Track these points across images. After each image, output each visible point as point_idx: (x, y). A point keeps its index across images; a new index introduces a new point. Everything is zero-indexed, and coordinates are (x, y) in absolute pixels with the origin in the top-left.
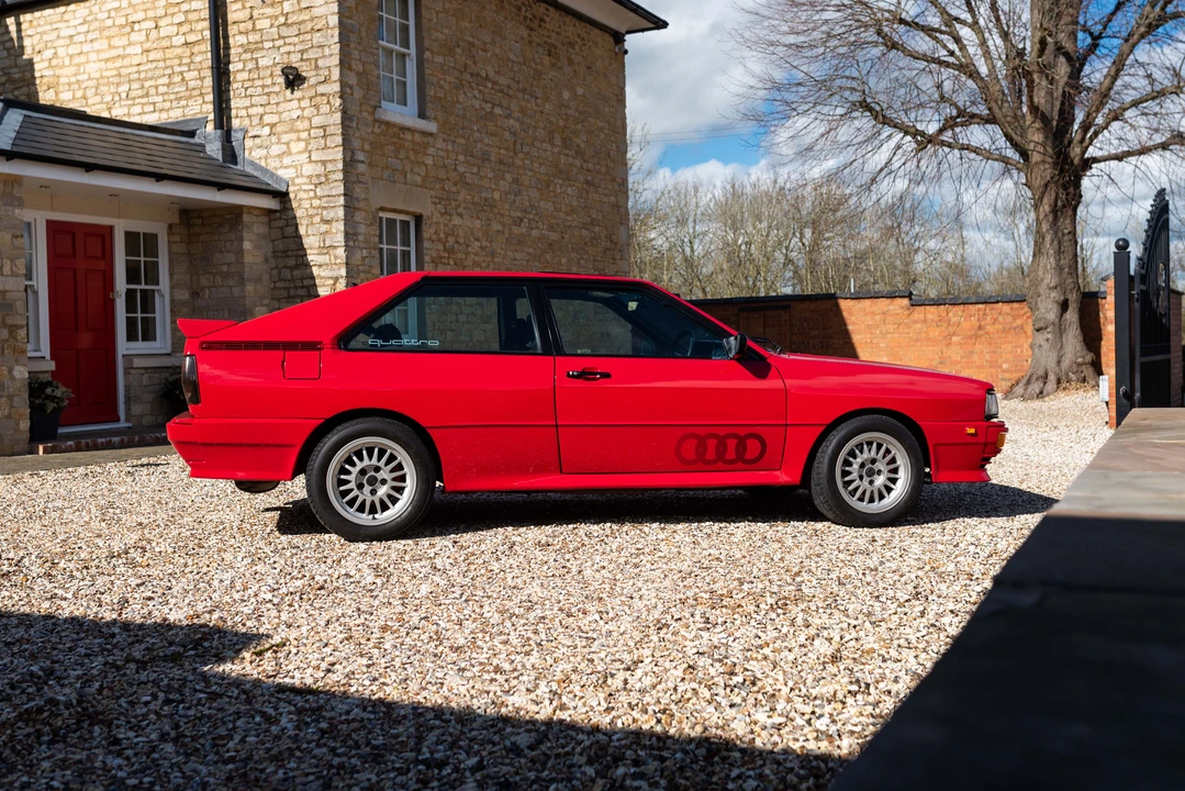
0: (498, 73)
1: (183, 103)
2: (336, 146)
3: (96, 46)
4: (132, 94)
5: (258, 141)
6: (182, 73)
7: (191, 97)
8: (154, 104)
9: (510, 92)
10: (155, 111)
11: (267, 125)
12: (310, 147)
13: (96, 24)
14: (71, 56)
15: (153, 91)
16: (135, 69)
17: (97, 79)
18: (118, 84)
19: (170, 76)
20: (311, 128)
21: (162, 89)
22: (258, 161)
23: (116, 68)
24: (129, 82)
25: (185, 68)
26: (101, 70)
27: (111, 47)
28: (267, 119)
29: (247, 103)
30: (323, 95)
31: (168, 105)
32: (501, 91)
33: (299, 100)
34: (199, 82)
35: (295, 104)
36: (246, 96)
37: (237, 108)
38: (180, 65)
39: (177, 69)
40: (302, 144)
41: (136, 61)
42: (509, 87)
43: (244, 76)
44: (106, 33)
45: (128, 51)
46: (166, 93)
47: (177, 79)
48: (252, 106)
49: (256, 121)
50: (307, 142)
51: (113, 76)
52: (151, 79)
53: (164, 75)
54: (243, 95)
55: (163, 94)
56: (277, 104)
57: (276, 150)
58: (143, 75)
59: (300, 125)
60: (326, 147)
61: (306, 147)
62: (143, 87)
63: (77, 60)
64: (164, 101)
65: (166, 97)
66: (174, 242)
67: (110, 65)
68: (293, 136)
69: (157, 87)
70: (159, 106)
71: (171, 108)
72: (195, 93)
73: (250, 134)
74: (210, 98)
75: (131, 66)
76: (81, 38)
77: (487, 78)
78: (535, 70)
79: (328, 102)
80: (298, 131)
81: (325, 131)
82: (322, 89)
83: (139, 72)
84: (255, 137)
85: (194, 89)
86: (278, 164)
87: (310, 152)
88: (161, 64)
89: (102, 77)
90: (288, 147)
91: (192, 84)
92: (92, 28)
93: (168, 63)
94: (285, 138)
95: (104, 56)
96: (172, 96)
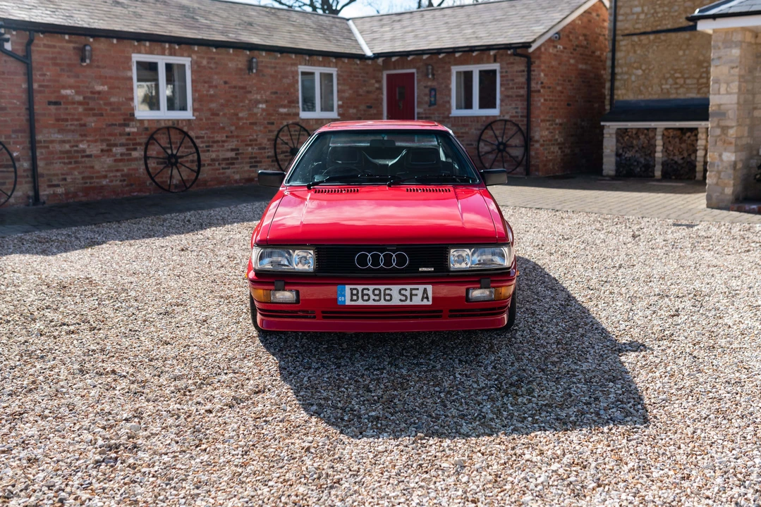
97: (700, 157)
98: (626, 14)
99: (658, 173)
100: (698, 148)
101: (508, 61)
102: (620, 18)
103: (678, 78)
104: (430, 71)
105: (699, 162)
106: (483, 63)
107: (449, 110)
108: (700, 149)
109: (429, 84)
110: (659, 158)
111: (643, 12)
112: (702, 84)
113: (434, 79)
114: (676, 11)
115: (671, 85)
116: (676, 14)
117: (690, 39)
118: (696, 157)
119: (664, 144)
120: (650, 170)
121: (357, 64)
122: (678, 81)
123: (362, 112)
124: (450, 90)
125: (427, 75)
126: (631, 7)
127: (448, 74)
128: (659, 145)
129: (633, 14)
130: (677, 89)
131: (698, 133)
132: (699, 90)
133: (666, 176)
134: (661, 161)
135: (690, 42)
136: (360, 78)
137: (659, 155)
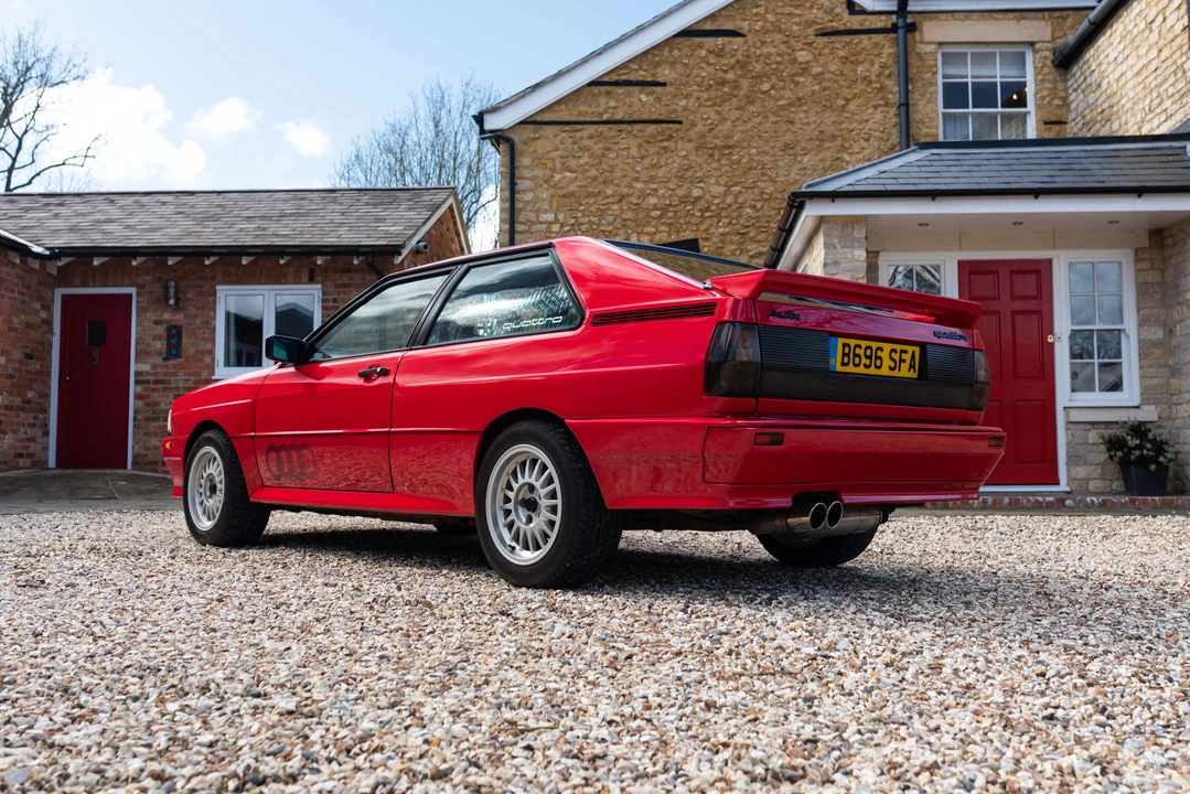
1: (1184, 101)
3: (1130, 61)
4: (1153, 105)
6: (1182, 66)
7: (1188, 90)
8: (1166, 110)
10: (1166, 120)
13: (1129, 37)
14: (1118, 80)
15: (1165, 97)
16: (1154, 75)
17: (1133, 98)
18: (1144, 98)
19: (1175, 72)
21: (1171, 90)
23: (1143, 81)
24: (1150, 92)
25: (1185, 59)
26: (1134, 87)
27: (1138, 58)
31: (1175, 107)
38: (1181, 56)
39: (1180, 62)
41: (1154, 66)
44: (1136, 44)
45: (1149, 57)
46: (1173, 95)
47: (1180, 74)
51: (1141, 91)
52: (1164, 82)
53: (1171, 74)
58: (1159, 81)
62: (1159, 94)
63: (1121, 84)
64: (1172, 104)
65: (1173, 99)
66: (1140, 270)
67: (1140, 78)
69: (1166, 90)
70: (1170, 112)
71: (1176, 111)
75: (1151, 73)
76: (1120, 59)
83: (1156, 78)
88: (1170, 62)
89: (1135, 95)
91: (1188, 75)
92: (1127, 43)
95: (1135, 70)
96: (1177, 96)
98: (530, 223)
101: (339, 282)
102: (519, 227)
104: (172, 291)
106: (286, 283)
107: (211, 368)
109: (166, 316)
111: (556, 221)
113: (177, 307)
114: (609, 224)
116: (610, 228)
121: (14, 264)
123: (16, 365)
124: (213, 330)
125: (167, 299)
126: (538, 212)
127: (211, 299)
129: (541, 223)
136: (16, 295)
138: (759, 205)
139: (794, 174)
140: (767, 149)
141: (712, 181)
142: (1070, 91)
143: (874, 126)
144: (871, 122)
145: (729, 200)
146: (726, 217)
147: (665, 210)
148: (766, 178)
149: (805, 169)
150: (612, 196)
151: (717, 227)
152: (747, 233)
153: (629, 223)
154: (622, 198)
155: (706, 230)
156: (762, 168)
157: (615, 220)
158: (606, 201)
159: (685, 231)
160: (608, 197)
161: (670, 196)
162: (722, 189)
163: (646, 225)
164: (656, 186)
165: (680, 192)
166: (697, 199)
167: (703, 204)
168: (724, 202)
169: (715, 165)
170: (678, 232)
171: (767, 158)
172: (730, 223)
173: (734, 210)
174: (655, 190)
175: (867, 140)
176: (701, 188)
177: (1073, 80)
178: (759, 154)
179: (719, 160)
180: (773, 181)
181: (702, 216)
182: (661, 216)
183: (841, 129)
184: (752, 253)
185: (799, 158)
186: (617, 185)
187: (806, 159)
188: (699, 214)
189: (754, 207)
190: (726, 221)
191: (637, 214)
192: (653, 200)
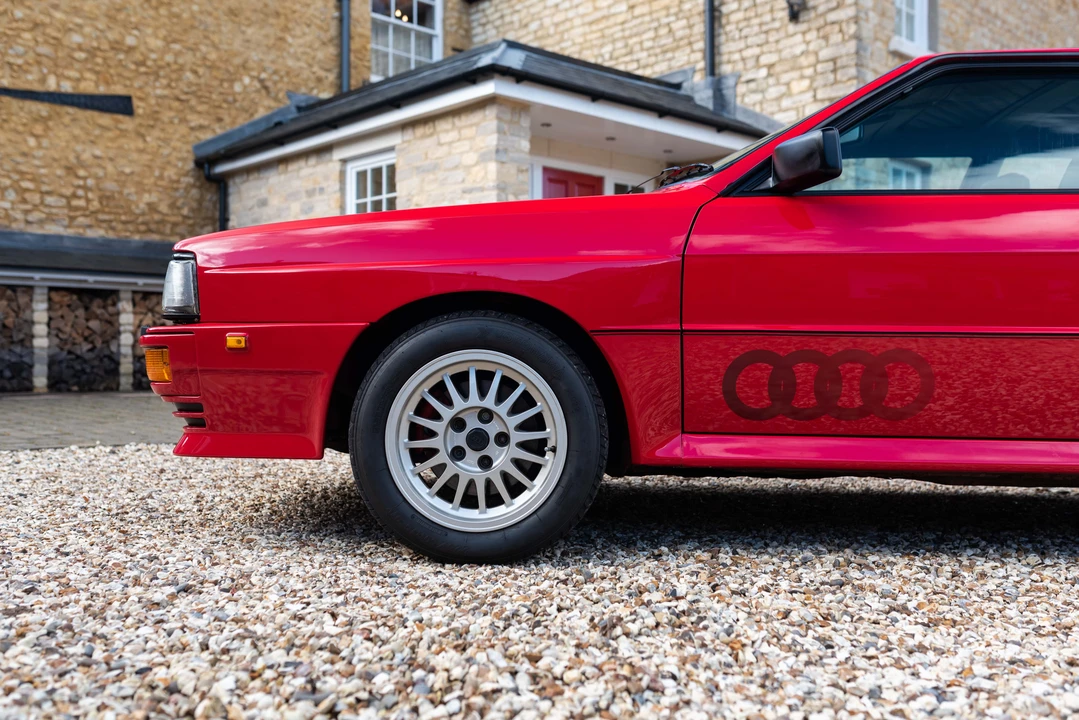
0: (1007, 10)
1: (669, 55)
2: (849, 79)
3: (581, 10)
4: (616, 54)
5: (752, 85)
6: (668, 24)
7: (678, 47)
8: (638, 61)
9: (1019, 33)
11: (765, 66)
12: (815, 85)
14: (557, 25)
15: (637, 48)
16: (619, 27)
17: (581, 44)
18: (602, 46)
19: (656, 29)
20: (818, 62)
21: (648, 44)
22: (751, 108)
23: (601, 30)
24: (614, 41)
25: (672, 18)
26: (585, 34)
27: (596, 9)
28: (764, 60)
29: (742, 45)
30: (833, 23)
31: (653, 59)
32: (1009, 31)
33: (804, 33)
34: (687, 31)
35: (799, 38)
36: (740, 38)
37: (730, 53)
38: (668, 16)
39: (665, 21)
40: (806, 83)
41: (620, 19)
42: (1017, 27)
43: (740, 15)
45: (613, 10)
46: (652, 48)
47: (663, 31)
48: (747, 47)
49: (751, 63)
50: (812, 79)
51: (597, 39)
52: (636, 35)
53: (650, 29)
54: (737, 36)
55: (648, 49)
56: (777, 42)
57: (773, 92)
58: (627, 33)
59: (804, 61)
60: (836, 82)
61: (812, 83)
62: (626, 46)
63: (561, 28)
64: (649, 56)
65: (651, 52)
67: (594, 27)
68: (795, 74)
69: (641, 43)
70: (643, 62)
71: (656, 63)
72: (682, 43)
73: (743, 79)
74: (701, 45)
75: (616, 24)
77: (996, 16)
78: (1042, 10)
79: (841, 31)
80: (801, 68)
81: (835, 63)
82: (832, 17)
83: (623, 30)
84: (748, 82)
85: (681, 39)
86: (775, 108)
87: (815, 90)
88: (647, 18)
89: (586, 41)
90: (789, 88)
91: (679, 34)
93: (655, 16)
94: (785, 78)
95: (588, 19)
96: (658, 51)
97: (125, 346)
99: (40, 381)
100: (122, 328)
103: (27, 190)
105: (125, 356)
108: (125, 331)
110: (42, 348)
112: (77, 209)
114: (18, 56)
115: (13, 203)
116: (20, 61)
117: (49, 118)
118: (119, 346)
119: (50, 319)
120: (24, 374)
122: (27, 196)
128: (40, 323)
130: (26, 212)
131: (119, 300)
132: (72, 219)
133: (56, 385)
134: (45, 354)
135: (51, 124)
137: (41, 342)
138: (201, 71)
139: (237, 45)
140: (210, 9)
141: (149, 31)
142: (475, 24)
143: (317, 14)
144: (312, 7)
145: (169, 58)
146: (164, 77)
147: (92, 53)
148: (208, 42)
149: (248, 41)
150: (23, 20)
151: (155, 88)
152: (187, 101)
153: (44, 60)
154: (36, 25)
155: (140, 88)
156: (205, 30)
157: (26, 52)
158: (14, 25)
159: (114, 83)
160: (17, 21)
161: (97, 38)
162: (160, 43)
163: (66, 67)
164: (79, 21)
165: (111, 36)
166: (131, 49)
167: (138, 56)
168: (162, 59)
169: (152, 13)
170: (107, 83)
171: (209, 20)
172: (169, 86)
173: (174, 71)
174: (80, 26)
175: (309, 26)
176: (136, 36)
177: (479, 15)
178: (201, 12)
179: (156, 9)
180: (215, 47)
181: (137, 71)
182: (86, 60)
183: (284, 8)
184: (192, 124)
185: (243, 28)
186: (29, 8)
187: (250, 31)
188: (133, 67)
189: (195, 72)
190: (164, 82)
191: (56, 51)
192: (76, 38)
